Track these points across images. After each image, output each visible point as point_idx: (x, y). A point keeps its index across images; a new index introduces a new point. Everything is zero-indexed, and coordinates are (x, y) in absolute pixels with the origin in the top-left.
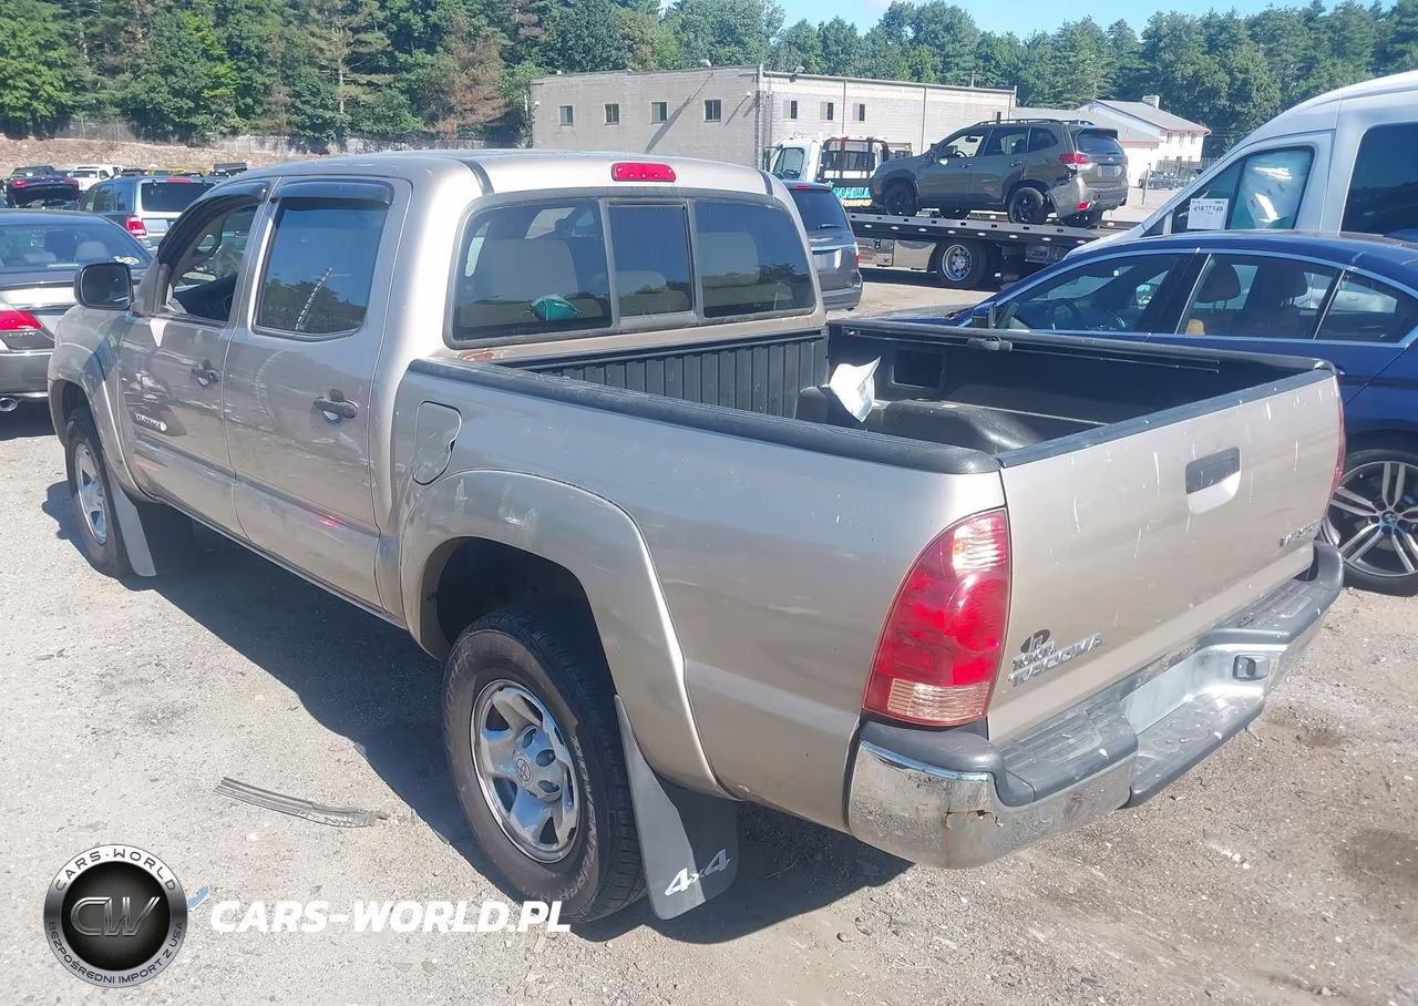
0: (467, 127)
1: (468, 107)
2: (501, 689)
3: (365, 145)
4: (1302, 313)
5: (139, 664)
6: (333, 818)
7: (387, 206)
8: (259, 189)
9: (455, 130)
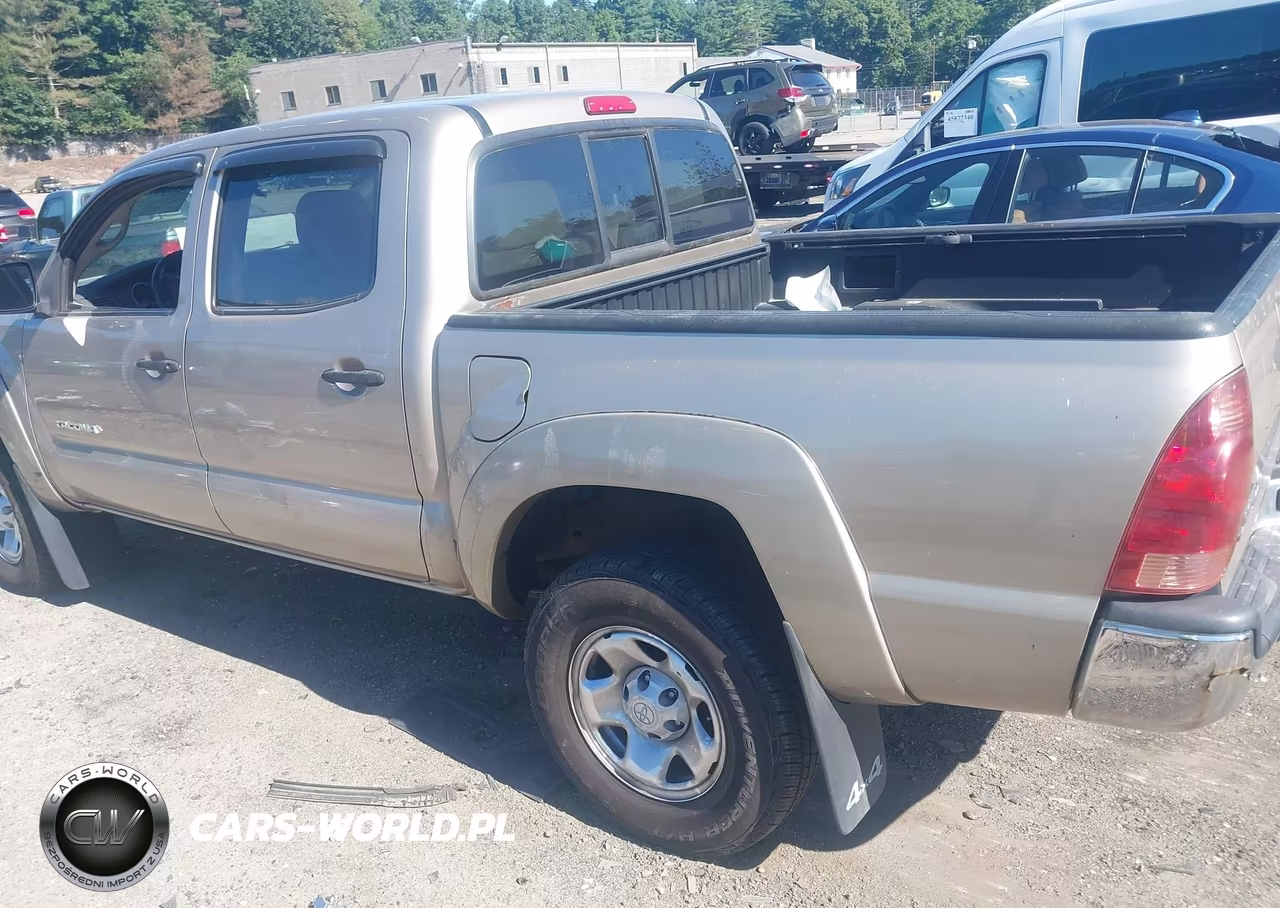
0: (188, 121)
1: (187, 100)
2: (607, 636)
3: (87, 147)
4: (1085, 197)
5: (113, 679)
6: (411, 799)
7: (381, 160)
8: (193, 163)
9: (177, 124)
